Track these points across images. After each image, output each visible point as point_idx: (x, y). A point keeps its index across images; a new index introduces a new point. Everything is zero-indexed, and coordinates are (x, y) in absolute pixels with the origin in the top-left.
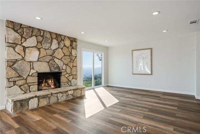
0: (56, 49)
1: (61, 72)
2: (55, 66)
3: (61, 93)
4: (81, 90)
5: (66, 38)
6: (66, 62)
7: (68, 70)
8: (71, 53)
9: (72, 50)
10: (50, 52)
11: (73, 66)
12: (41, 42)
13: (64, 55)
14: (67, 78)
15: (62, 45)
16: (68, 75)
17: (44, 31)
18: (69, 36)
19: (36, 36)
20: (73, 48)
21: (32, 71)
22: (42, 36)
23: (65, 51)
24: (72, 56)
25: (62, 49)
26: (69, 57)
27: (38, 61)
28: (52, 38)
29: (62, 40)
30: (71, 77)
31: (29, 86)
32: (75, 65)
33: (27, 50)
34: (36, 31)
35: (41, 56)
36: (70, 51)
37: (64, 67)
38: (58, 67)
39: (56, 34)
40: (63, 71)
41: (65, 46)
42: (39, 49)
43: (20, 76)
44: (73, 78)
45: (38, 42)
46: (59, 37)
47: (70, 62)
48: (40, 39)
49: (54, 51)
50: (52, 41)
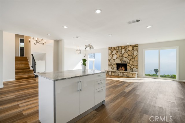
0: (124, 53)
1: (127, 64)
2: (124, 61)
3: (120, 72)
4: (132, 74)
5: (130, 47)
6: (129, 59)
7: (131, 63)
8: (133, 54)
9: (134, 52)
10: (121, 55)
11: (134, 61)
12: (117, 52)
13: (129, 55)
14: (130, 67)
15: (127, 51)
16: (131, 65)
17: (118, 47)
18: (131, 45)
19: (116, 50)
20: (134, 51)
21: (115, 63)
22: (118, 49)
23: (129, 53)
24: (134, 55)
25: (127, 53)
26: (131, 56)
27: (117, 59)
28: (122, 49)
29: (127, 48)
30: (133, 67)
31: (114, 68)
32: (135, 60)
33: (113, 56)
34: (116, 48)
35: (118, 57)
36: (132, 53)
37: (129, 61)
38: (125, 61)
39: (124, 46)
40: (127, 63)
41: (129, 50)
42: (117, 55)
43: (111, 64)
44: (134, 67)
45: (116, 52)
46: (125, 47)
47: (132, 58)
48: (117, 50)
49: (123, 54)
50: (122, 50)
